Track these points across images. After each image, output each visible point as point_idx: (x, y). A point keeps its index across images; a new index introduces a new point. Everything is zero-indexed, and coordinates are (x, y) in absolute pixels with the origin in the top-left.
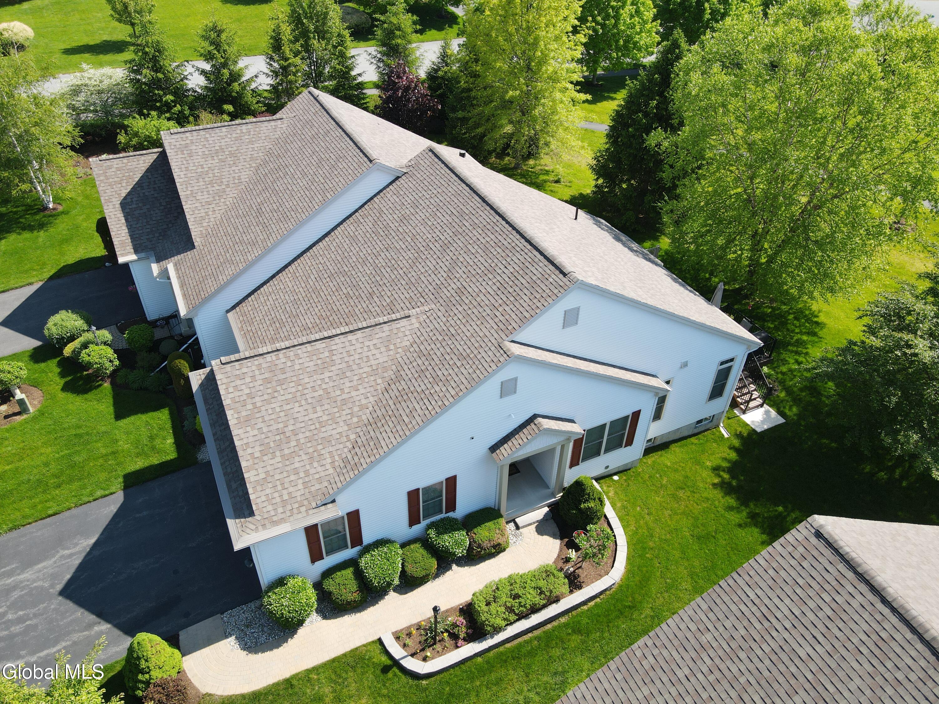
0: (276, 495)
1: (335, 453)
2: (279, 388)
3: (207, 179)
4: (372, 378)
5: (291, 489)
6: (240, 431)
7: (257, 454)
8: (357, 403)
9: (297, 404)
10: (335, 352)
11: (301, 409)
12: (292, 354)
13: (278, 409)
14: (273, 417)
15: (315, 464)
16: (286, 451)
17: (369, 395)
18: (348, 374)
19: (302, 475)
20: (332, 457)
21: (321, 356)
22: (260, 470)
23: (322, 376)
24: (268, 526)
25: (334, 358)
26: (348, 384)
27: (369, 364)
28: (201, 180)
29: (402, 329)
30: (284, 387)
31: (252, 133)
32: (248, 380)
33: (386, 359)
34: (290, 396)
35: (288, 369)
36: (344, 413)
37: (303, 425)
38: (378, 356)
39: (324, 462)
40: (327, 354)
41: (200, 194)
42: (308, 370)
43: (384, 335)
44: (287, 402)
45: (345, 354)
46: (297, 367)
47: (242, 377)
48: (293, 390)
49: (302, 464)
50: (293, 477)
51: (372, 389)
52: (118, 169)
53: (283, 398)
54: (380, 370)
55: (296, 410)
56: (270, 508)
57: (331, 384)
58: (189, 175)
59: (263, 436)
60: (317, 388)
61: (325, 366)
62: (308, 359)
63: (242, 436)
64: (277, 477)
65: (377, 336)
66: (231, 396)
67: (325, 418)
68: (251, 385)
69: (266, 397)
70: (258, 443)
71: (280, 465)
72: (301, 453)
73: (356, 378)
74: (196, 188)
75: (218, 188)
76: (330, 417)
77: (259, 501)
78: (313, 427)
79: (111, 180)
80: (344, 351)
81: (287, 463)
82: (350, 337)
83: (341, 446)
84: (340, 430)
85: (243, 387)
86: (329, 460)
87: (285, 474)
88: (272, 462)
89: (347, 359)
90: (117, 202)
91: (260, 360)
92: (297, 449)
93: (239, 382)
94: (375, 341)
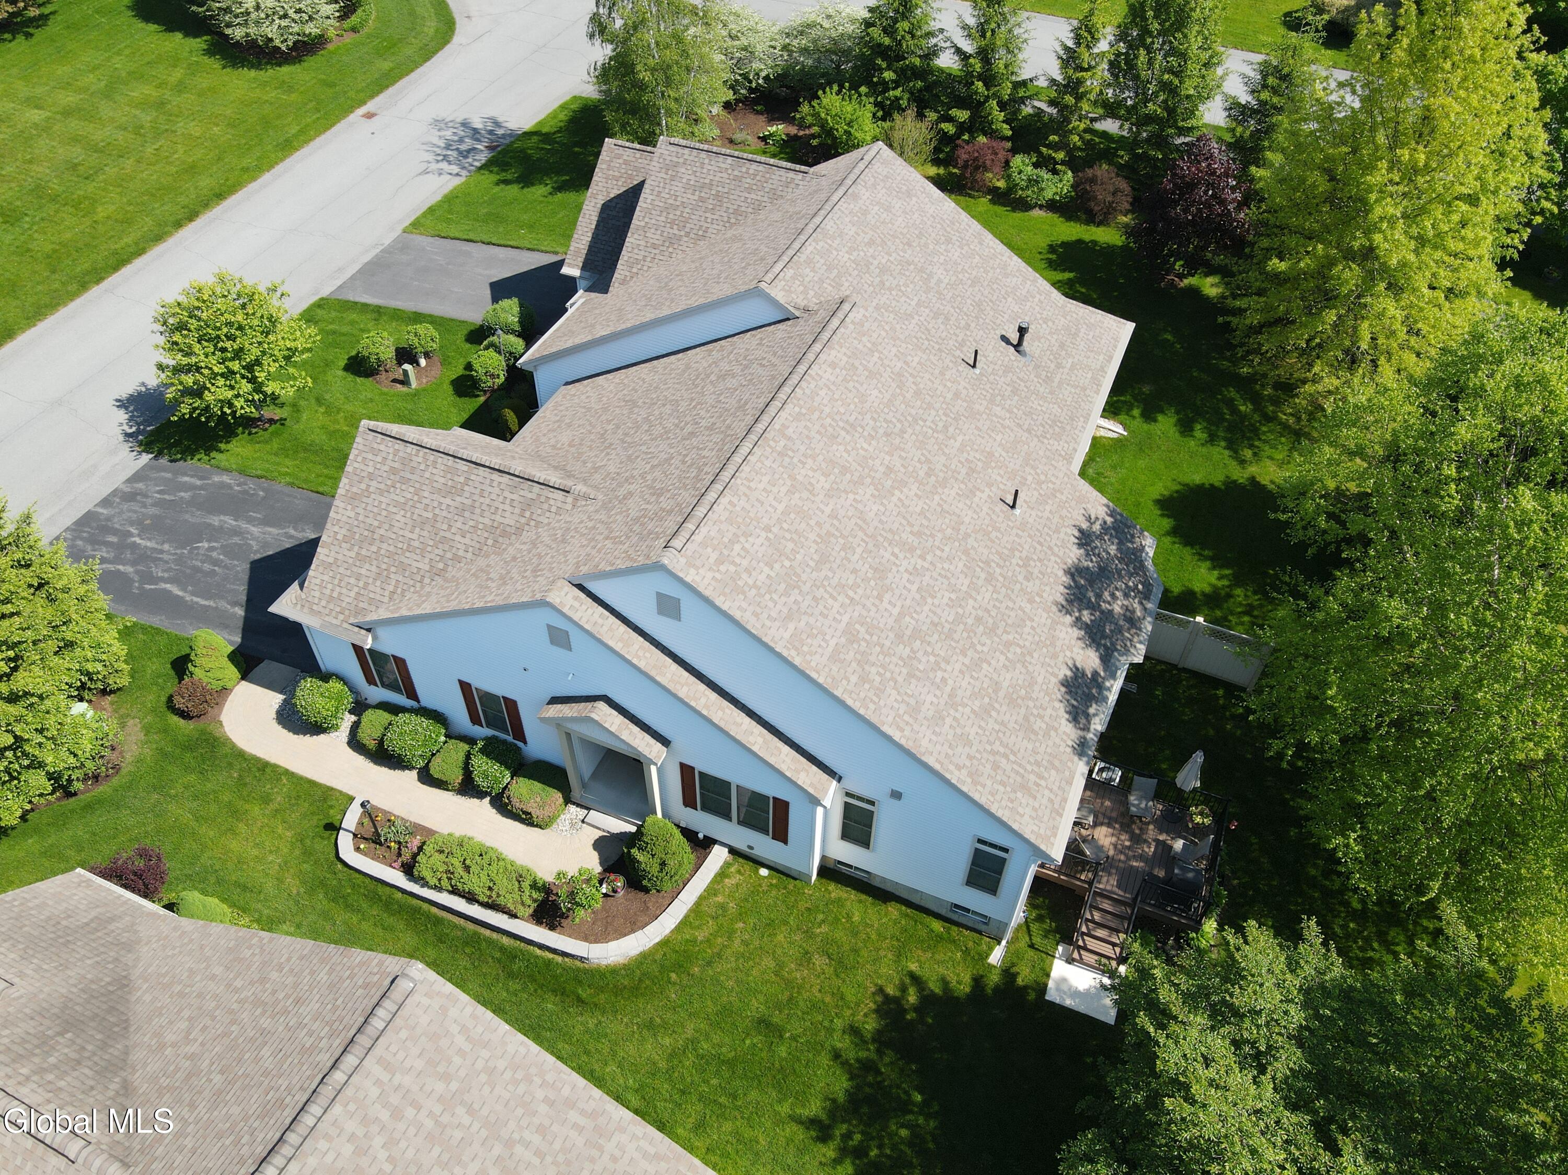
0: (330, 586)
1: (400, 585)
2: (398, 485)
3: (671, 216)
4: (486, 535)
5: (344, 591)
6: (342, 505)
7: (340, 537)
8: (454, 550)
9: (402, 512)
10: (470, 483)
11: (403, 520)
12: (432, 458)
13: (384, 506)
14: (375, 510)
15: (378, 583)
16: (364, 552)
17: (471, 549)
18: (467, 514)
19: (361, 584)
20: (396, 587)
21: (456, 478)
22: (333, 554)
23: (442, 500)
24: (306, 610)
25: (466, 488)
26: (459, 525)
27: (493, 517)
28: (665, 214)
29: (552, 502)
30: (404, 487)
31: (758, 178)
32: (379, 459)
33: (512, 523)
34: (402, 500)
35: (418, 472)
36: (437, 551)
37: (394, 536)
38: (507, 514)
39: (386, 587)
40: (462, 479)
41: (653, 231)
42: (435, 484)
43: (530, 495)
44: (397, 504)
45: (477, 491)
46: (427, 475)
47: (376, 452)
48: (409, 496)
49: (368, 574)
50: (352, 581)
51: (478, 546)
52: (626, 163)
53: (396, 498)
54: (498, 532)
55: (398, 517)
56: (317, 594)
57: (444, 513)
58: (656, 203)
59: (356, 523)
60: (430, 508)
61: (452, 491)
62: (442, 473)
63: (340, 511)
64: (341, 570)
65: (522, 493)
66: (356, 465)
67: (416, 544)
68: (378, 466)
69: (382, 486)
70: (347, 526)
71: (351, 561)
72: (375, 562)
73: (471, 523)
74: (653, 221)
75: (676, 232)
76: (421, 546)
77: (314, 581)
78: (400, 545)
79: (611, 172)
80: (480, 487)
81: (358, 563)
82: (496, 476)
83: (411, 582)
84: (420, 565)
85: (371, 463)
86: (391, 588)
87: (348, 573)
88: (346, 552)
89: (476, 497)
90: (601, 201)
91: (399, 445)
92: (374, 556)
93: (370, 456)
94: (514, 497)
